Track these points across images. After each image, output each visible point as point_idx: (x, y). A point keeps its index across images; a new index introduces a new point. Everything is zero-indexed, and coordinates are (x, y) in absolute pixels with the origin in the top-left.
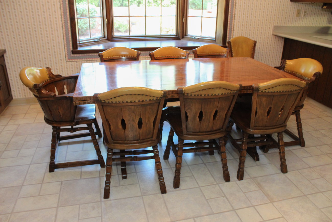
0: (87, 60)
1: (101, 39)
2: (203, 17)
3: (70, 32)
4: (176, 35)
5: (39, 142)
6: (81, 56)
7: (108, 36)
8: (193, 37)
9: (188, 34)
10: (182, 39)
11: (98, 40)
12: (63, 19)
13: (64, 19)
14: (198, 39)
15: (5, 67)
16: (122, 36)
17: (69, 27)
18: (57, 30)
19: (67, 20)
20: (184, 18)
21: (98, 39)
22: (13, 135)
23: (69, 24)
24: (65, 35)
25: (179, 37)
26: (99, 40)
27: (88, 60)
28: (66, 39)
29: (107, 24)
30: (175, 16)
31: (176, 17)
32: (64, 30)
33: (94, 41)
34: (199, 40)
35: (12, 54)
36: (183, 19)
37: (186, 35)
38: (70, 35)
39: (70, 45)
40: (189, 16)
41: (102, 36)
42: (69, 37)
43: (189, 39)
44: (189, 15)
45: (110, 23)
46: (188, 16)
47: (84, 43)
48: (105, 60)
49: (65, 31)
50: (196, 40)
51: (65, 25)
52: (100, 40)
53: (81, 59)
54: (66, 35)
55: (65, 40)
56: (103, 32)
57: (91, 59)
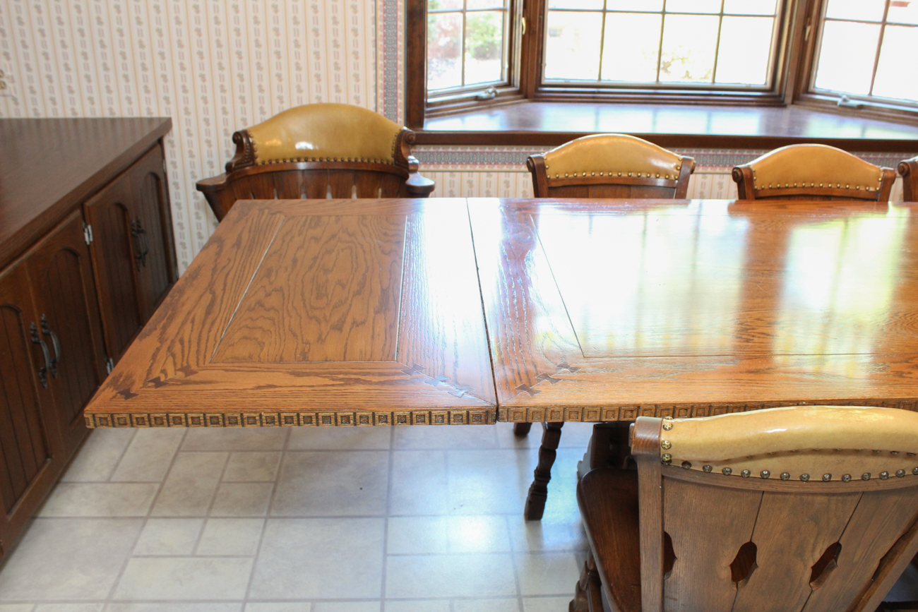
0: (454, 169)
1: (499, 91)
2: (891, 24)
3: (401, 63)
4: (768, 86)
5: (274, 491)
6: (433, 153)
7: (525, 82)
8: (839, 101)
9: (814, 87)
10: (793, 103)
11: (491, 93)
12: (380, 13)
13: (385, 12)
14: (861, 107)
15: (163, 181)
16: (572, 82)
17: (401, 44)
18: (356, 54)
19: (396, 19)
20: (810, 24)
21: (490, 90)
22: (179, 448)
23: (401, 34)
24: (381, 72)
25: (780, 95)
26: (494, 94)
27: (459, 168)
28: (385, 88)
29: (524, 37)
30: (774, 16)
31: (777, 20)
32: (380, 53)
33: (476, 98)
34: (863, 111)
35: (189, 133)
36: (804, 29)
37: (807, 91)
38: (401, 73)
39: (396, 109)
40: (826, 19)
41: (502, 79)
42: (397, 82)
43: (821, 105)
44: (828, 16)
45: (534, 32)
46: (823, 16)
47: (442, 103)
48: (554, 184)
49: (385, 58)
50: (849, 110)
51: (385, 35)
52: (497, 95)
53: (432, 163)
54: (385, 71)
55: (381, 91)
56: (507, 66)
57: (468, 168)
